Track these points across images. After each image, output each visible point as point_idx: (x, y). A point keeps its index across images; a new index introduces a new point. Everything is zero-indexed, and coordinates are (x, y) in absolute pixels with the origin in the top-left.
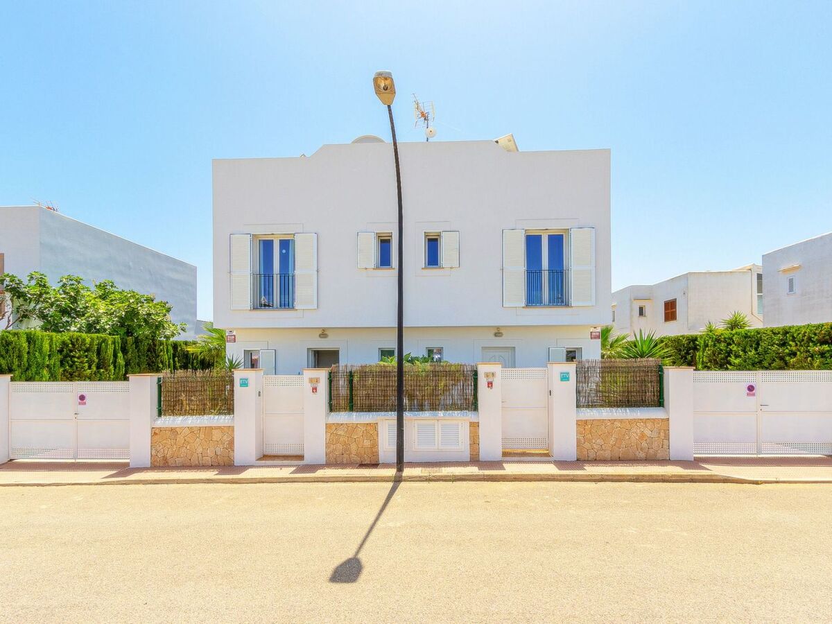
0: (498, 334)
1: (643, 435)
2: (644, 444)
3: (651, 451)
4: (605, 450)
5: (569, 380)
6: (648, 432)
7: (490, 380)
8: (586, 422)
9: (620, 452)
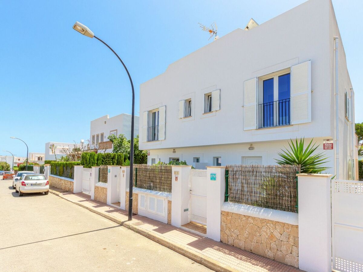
0: (251, 148)
1: (272, 236)
2: (273, 245)
3: (279, 253)
4: (240, 240)
5: (215, 180)
6: (277, 234)
7: (177, 176)
8: (228, 213)
9: (252, 246)
